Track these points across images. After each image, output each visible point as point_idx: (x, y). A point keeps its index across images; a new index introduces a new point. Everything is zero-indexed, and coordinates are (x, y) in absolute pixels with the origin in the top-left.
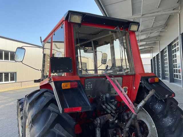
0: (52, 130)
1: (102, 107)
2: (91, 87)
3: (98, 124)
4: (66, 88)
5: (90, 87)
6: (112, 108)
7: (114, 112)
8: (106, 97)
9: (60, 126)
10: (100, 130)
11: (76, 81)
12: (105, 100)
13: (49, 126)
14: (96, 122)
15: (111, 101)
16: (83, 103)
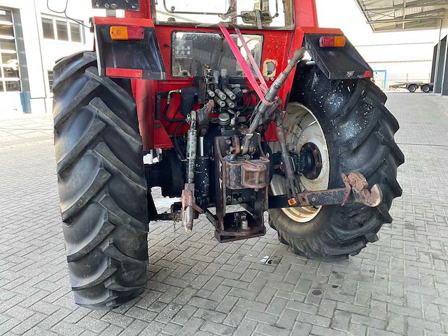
0: (87, 107)
1: (207, 93)
2: (189, 53)
3: (193, 122)
4: (119, 37)
5: (186, 51)
6: (228, 97)
7: (231, 104)
8: (220, 78)
9: (101, 102)
10: (195, 133)
11: (144, 27)
12: (217, 82)
13: (81, 99)
14: (188, 118)
15: (233, 86)
16: (148, 65)
